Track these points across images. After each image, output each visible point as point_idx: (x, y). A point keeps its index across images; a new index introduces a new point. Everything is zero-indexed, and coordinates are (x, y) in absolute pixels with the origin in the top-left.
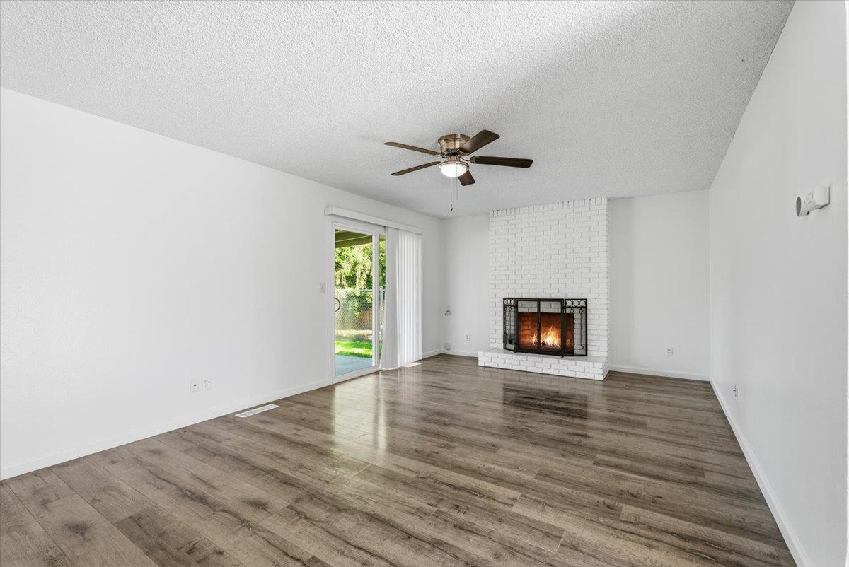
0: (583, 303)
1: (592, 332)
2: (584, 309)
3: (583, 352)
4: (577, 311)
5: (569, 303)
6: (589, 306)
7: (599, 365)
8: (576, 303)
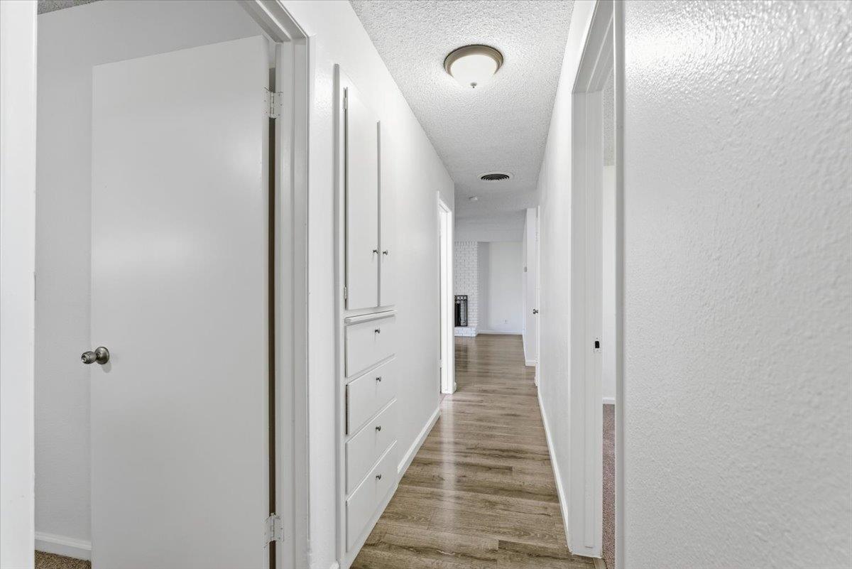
0: (465, 298)
1: (470, 313)
2: (466, 301)
3: (465, 324)
4: (462, 302)
5: (458, 298)
6: (469, 299)
7: (474, 329)
8: (462, 298)
